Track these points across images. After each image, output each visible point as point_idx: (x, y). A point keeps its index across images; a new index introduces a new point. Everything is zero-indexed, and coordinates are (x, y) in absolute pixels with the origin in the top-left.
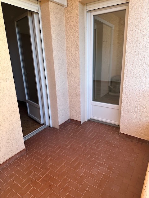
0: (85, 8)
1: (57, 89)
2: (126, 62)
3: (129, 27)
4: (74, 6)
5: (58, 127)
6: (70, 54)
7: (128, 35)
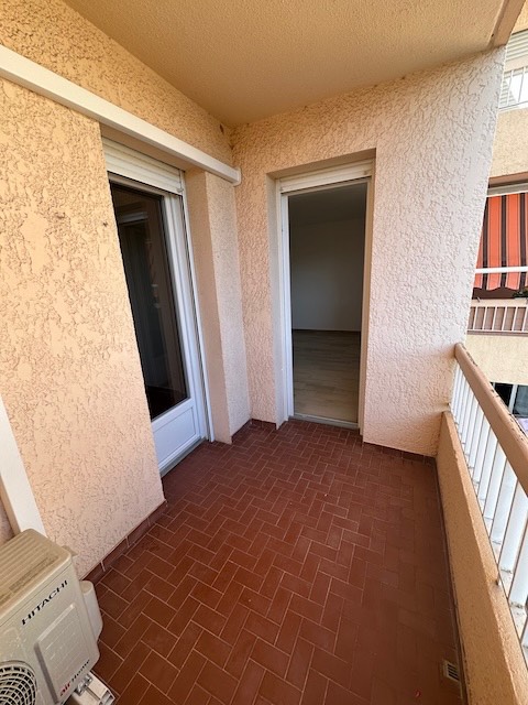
0: (278, 188)
1: (224, 356)
2: (373, 295)
3: (375, 226)
4: (256, 183)
5: (228, 441)
6: (250, 281)
7: (375, 240)
